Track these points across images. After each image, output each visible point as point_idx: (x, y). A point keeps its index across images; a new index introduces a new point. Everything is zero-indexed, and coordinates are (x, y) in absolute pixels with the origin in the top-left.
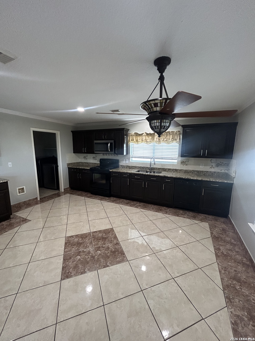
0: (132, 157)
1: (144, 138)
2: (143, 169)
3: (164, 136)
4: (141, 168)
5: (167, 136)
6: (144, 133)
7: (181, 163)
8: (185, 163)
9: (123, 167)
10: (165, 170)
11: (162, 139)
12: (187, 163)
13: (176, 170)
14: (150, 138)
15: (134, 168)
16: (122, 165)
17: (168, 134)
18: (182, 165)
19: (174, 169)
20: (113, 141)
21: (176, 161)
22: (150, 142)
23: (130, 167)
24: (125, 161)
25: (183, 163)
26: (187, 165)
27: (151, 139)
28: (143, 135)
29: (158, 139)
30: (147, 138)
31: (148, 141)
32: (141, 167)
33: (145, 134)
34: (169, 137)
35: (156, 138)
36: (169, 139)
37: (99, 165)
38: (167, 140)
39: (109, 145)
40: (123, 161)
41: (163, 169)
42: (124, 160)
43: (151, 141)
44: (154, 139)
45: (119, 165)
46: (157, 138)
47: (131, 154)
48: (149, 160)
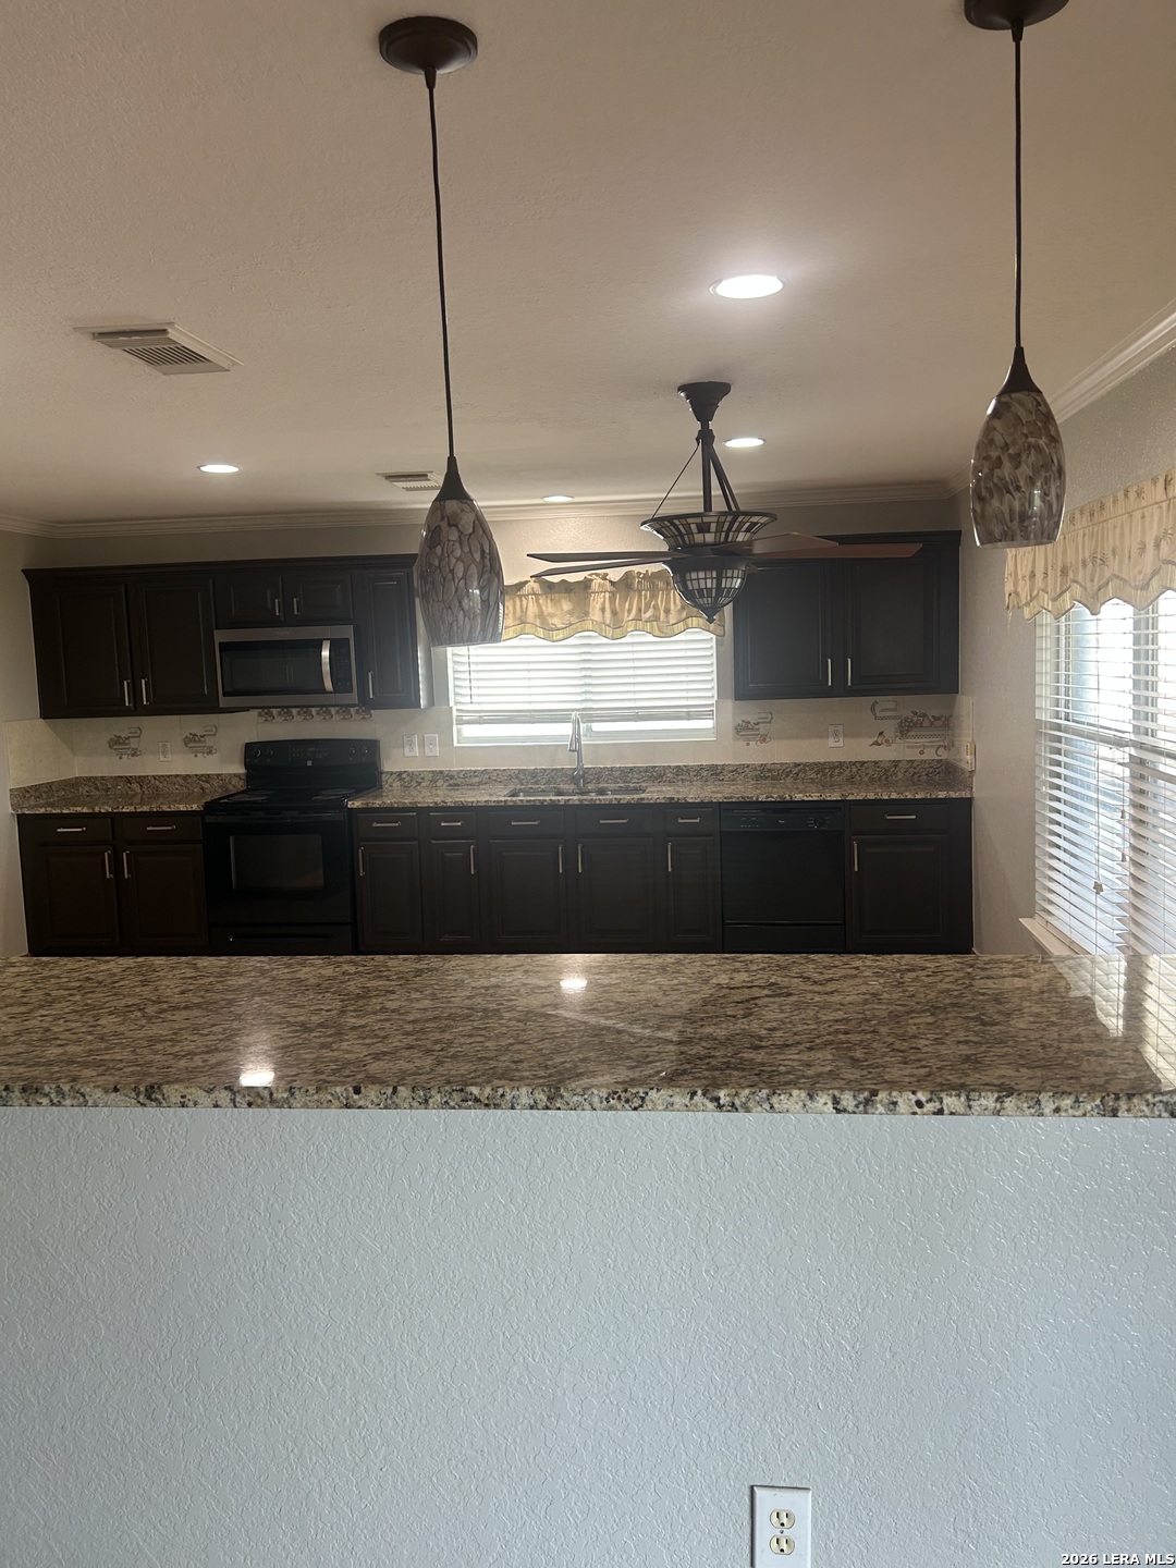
0: (461, 722)
1: (532, 609)
2: (536, 783)
3: (640, 595)
4: (521, 776)
5: (654, 596)
6: (527, 582)
7: (738, 732)
8: (753, 729)
9: (408, 779)
10: (656, 778)
11: (629, 611)
12: (762, 729)
13: (715, 772)
14: (566, 606)
15: (480, 783)
16: (400, 774)
17: (661, 584)
18: (742, 743)
19: (701, 768)
20: (348, 632)
21: (708, 724)
22: (566, 632)
23: (452, 777)
24: (422, 745)
25: (743, 730)
26: (764, 740)
27: (571, 613)
28: (527, 589)
29: (608, 614)
30: (548, 608)
31: (556, 621)
32: (520, 771)
33: (536, 586)
34: (668, 602)
35: (598, 606)
36: (667, 611)
37: (240, 785)
38: (656, 618)
39: (325, 653)
40: (407, 749)
41: (647, 770)
42: (411, 744)
43: (571, 624)
44: (586, 613)
45: (382, 773)
46: (603, 610)
47: (452, 703)
48: (566, 729)
